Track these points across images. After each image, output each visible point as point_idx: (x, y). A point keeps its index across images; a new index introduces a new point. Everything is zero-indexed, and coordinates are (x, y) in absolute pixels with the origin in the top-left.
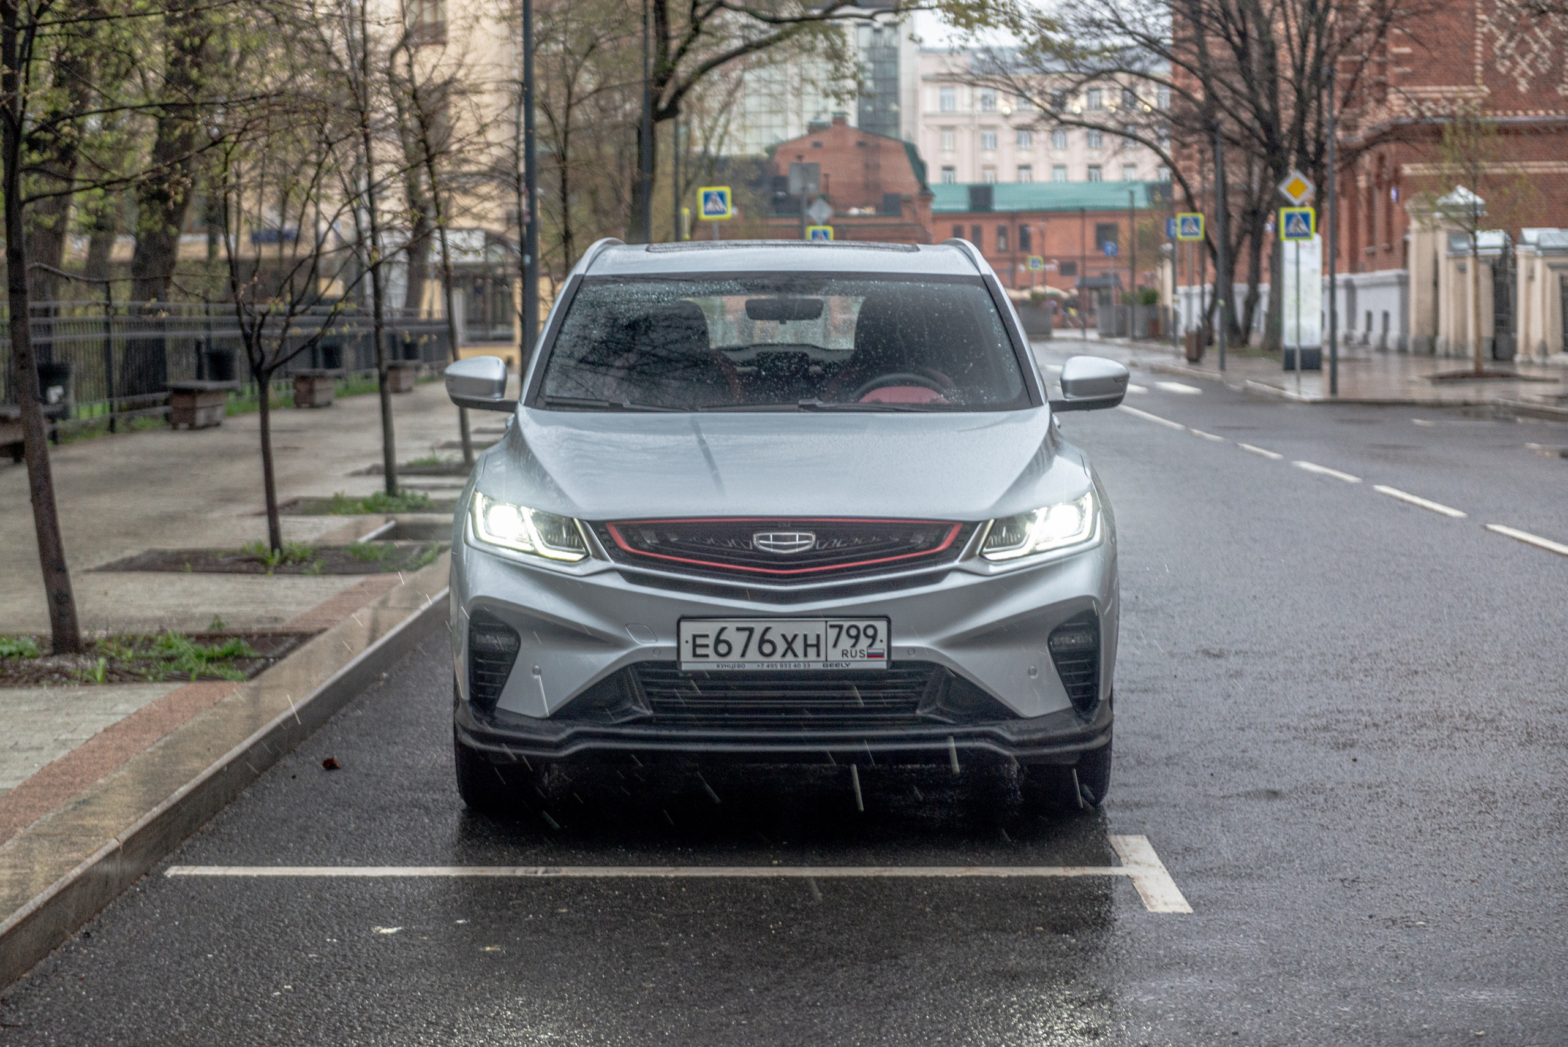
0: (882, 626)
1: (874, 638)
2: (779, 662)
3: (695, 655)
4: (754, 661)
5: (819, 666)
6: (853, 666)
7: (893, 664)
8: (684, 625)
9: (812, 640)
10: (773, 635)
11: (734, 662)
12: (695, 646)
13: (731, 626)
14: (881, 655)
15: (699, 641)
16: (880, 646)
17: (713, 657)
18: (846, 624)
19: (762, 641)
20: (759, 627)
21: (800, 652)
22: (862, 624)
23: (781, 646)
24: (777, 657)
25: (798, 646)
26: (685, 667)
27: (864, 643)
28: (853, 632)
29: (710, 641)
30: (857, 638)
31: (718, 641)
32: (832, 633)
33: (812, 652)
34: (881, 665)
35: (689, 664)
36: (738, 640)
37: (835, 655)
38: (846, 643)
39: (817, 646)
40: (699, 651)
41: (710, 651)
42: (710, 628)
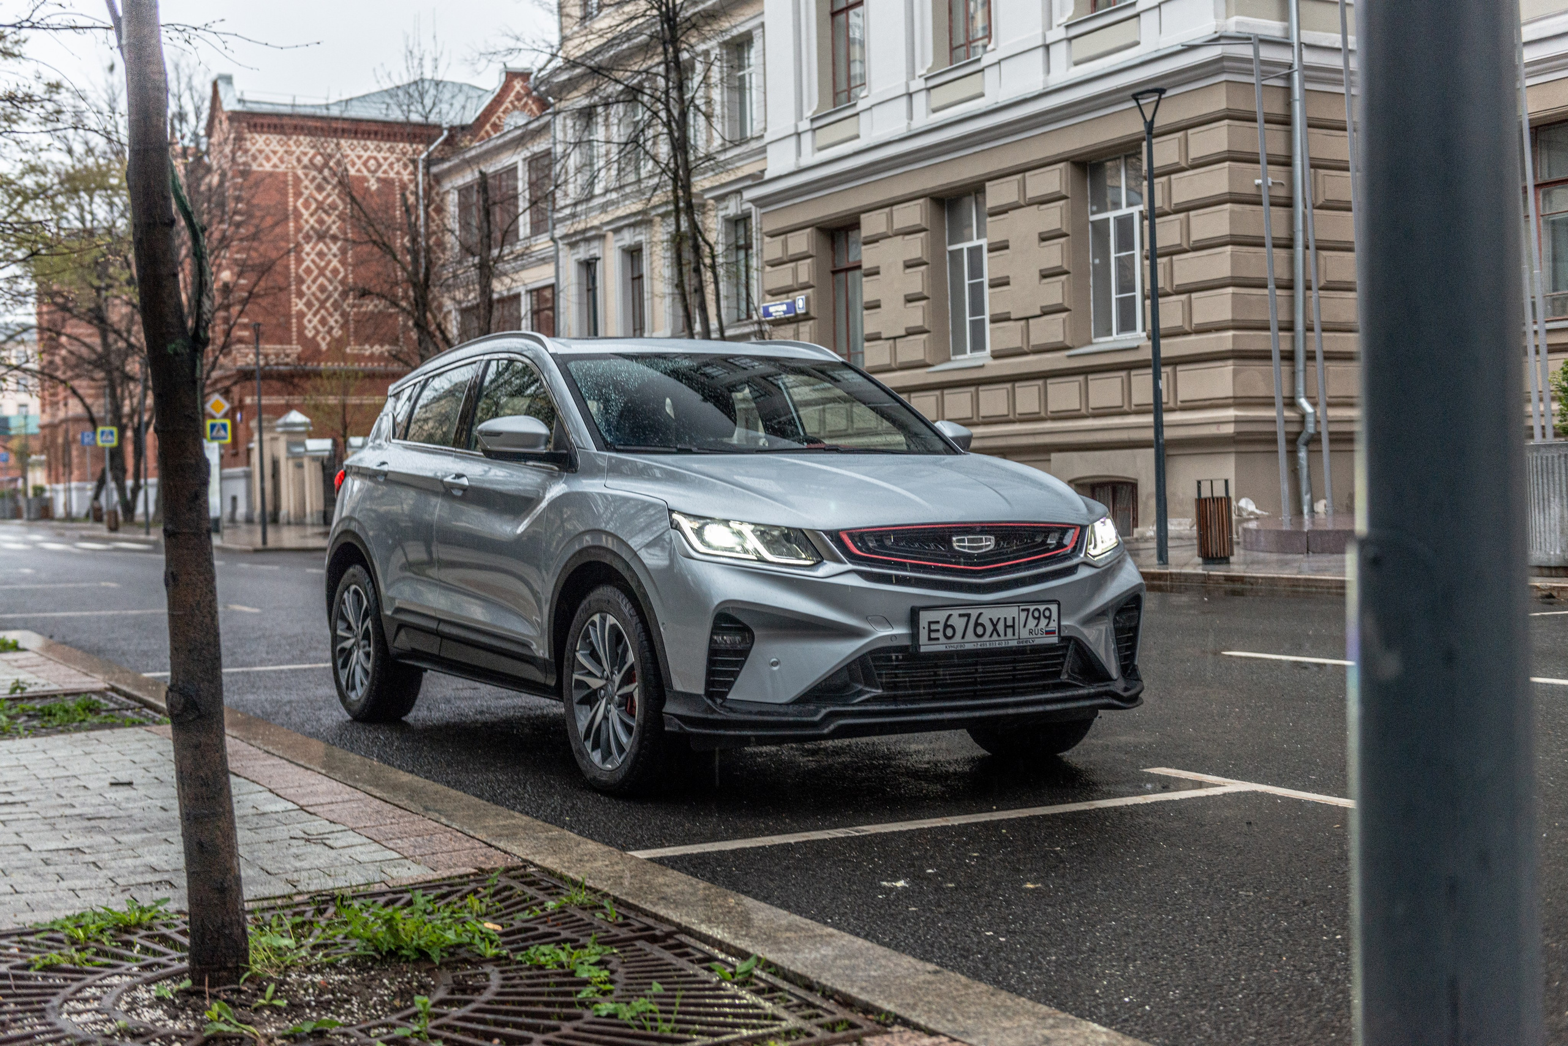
0: (1054, 608)
1: (1049, 618)
2: (990, 642)
3: (930, 639)
4: (971, 643)
5: (1014, 643)
6: (1037, 642)
7: (1063, 639)
8: (922, 614)
9: (1009, 623)
10: (984, 620)
11: (957, 644)
12: (930, 631)
13: (955, 613)
14: (1053, 632)
15: (933, 627)
16: (1054, 625)
17: (943, 640)
18: (1032, 608)
19: (977, 624)
20: (974, 613)
21: (1002, 632)
22: (1042, 608)
23: (989, 628)
24: (986, 638)
25: (1001, 627)
26: (923, 649)
27: (1043, 622)
28: (1036, 614)
29: (940, 627)
30: (1038, 619)
31: (946, 626)
32: (1023, 615)
33: (1010, 631)
34: (1054, 640)
35: (926, 647)
36: (959, 623)
37: (1024, 634)
38: (1032, 623)
39: (1013, 627)
40: (933, 635)
41: (940, 635)
42: (941, 616)
